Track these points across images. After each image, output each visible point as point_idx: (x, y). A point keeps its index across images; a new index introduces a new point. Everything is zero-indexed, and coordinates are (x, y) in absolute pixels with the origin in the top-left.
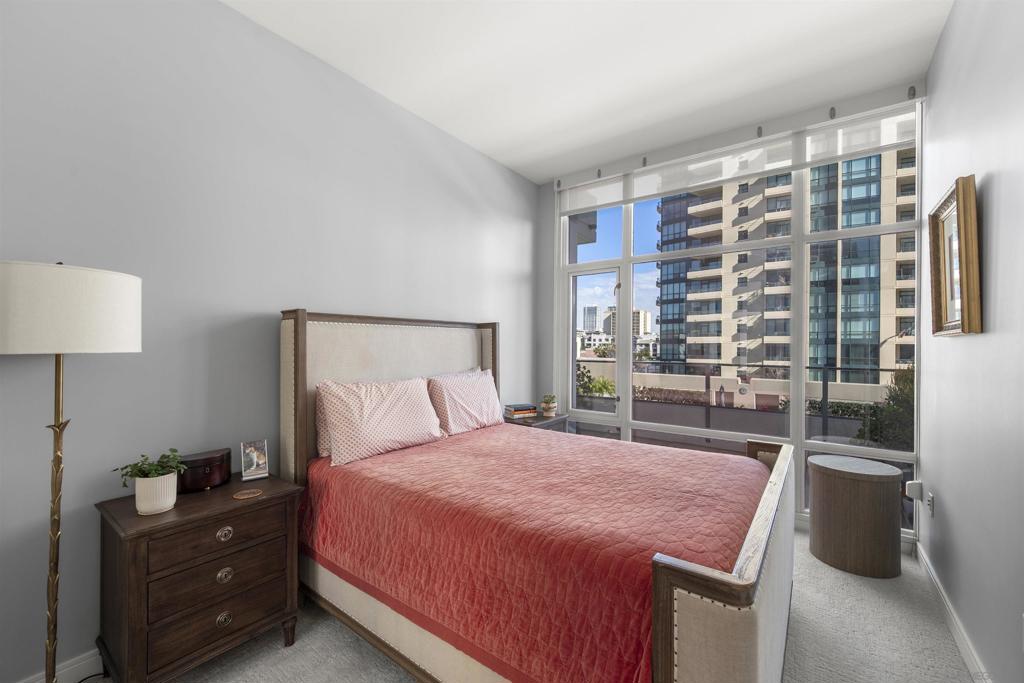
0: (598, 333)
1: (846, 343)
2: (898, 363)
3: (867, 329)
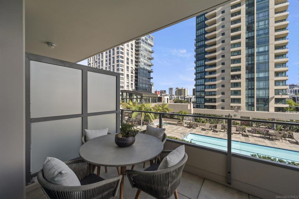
0: (173, 95)
1: (258, 98)
2: (275, 104)
3: (264, 93)
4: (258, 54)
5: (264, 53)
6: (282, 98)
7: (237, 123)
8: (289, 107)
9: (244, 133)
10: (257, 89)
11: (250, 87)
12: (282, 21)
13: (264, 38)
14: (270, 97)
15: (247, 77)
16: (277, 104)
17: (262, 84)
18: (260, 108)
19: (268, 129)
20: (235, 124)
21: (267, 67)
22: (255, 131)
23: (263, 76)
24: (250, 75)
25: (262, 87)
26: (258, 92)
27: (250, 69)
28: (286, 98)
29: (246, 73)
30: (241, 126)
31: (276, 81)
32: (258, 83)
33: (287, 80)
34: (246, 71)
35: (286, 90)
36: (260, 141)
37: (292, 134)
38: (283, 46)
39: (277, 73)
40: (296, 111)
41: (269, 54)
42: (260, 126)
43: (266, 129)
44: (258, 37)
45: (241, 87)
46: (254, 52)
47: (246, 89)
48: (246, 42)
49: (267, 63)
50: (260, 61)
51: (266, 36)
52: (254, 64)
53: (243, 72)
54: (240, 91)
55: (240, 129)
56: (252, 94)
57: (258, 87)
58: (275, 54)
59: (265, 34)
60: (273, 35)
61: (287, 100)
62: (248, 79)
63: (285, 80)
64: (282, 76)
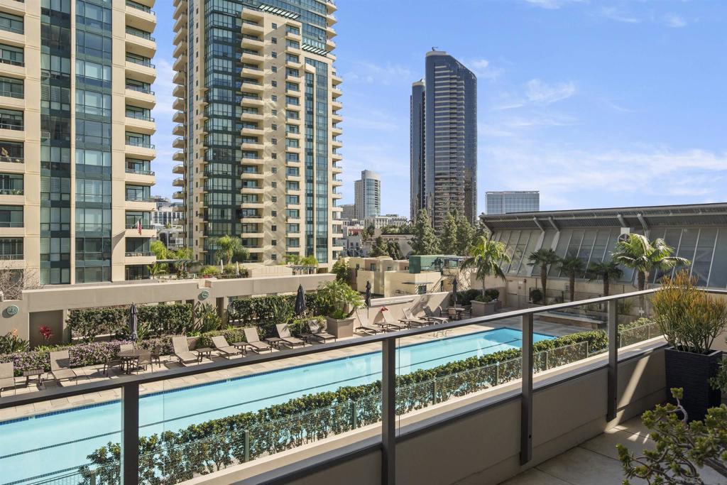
1: (81, 236)
2: (126, 255)
3: (100, 222)
4: (82, 86)
5: (99, 89)
6: (142, 238)
7: (15, 343)
8: (157, 262)
9: (45, 376)
10: (79, 206)
11: (55, 197)
13: (99, 38)
14: (115, 233)
15: (46, 159)
16: (131, 256)
17: (92, 189)
18: (86, 273)
19: (117, 343)
20: (9, 347)
21: (106, 134)
22: (82, 359)
23: (95, 163)
24: (55, 150)
25: (93, 201)
26: (82, 216)
27: (56, 129)
28: (149, 238)
29: (43, 140)
30: (32, 349)
31: (128, 186)
33: (153, 184)
34: (42, 135)
35: (150, 212)
37: (171, 341)
38: (143, 83)
39: (130, 161)
40: (170, 273)
41: (111, 96)
42: (94, 335)
43: (112, 343)
44: (82, 27)
45: (22, 194)
46: (70, 75)
47: (43, 205)
48: (42, 26)
49: (105, 122)
50: (87, 112)
51: (105, 32)
52: (68, 114)
53: (31, 135)
54: (20, 208)
55: (28, 365)
56: (61, 224)
57: (83, 200)
58: (127, 100)
59: (101, 24)
60: (121, 39)
61: (152, 243)
62: (48, 168)
63: (149, 186)
64: (141, 172)
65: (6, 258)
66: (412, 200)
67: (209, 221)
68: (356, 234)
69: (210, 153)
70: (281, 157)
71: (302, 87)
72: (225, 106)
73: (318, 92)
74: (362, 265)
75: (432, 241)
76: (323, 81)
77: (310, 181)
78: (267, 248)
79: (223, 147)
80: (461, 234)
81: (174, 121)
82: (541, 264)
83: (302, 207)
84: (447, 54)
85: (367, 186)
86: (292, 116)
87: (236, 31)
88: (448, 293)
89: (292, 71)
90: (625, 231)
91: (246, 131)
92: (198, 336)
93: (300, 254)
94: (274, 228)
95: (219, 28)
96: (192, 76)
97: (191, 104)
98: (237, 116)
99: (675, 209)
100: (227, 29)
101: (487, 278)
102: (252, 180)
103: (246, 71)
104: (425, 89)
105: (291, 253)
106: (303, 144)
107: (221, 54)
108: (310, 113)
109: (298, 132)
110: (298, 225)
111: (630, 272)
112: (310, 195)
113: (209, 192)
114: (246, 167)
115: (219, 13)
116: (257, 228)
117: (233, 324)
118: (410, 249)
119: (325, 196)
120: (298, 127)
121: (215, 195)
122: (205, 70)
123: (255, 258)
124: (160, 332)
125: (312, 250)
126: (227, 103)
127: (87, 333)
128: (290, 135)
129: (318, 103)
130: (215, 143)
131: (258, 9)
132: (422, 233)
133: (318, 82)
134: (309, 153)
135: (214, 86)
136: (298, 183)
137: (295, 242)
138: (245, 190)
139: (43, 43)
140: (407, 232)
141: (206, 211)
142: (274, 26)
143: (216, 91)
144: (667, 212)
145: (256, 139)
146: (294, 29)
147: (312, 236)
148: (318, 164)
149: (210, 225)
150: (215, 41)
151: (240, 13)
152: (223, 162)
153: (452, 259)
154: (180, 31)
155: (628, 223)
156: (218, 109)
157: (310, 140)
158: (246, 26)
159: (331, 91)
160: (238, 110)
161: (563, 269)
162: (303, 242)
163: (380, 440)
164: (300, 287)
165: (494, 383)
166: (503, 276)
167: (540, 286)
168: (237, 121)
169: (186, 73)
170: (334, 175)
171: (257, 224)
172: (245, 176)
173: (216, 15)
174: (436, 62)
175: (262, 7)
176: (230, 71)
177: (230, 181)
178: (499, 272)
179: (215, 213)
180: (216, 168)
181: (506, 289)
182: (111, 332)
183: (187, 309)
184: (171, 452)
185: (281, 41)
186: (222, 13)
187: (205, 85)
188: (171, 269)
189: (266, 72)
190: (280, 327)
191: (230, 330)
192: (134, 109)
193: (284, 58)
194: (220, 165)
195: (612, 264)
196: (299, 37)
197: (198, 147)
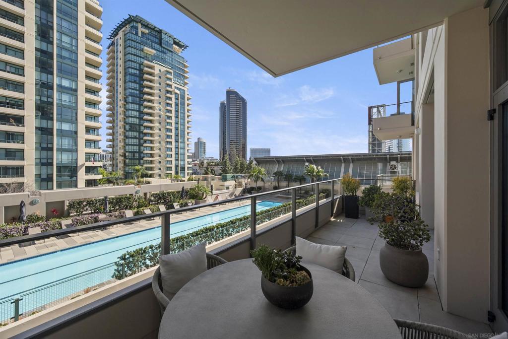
1: (60, 165)
2: (86, 175)
3: (71, 158)
4: (60, 90)
5: (70, 92)
6: (94, 167)
7: (38, 218)
8: (102, 178)
10: (58, 150)
11: (44, 145)
12: (95, 54)
13: (70, 67)
14: (79, 164)
15: (38, 126)
16: (88, 175)
17: (66, 143)
18: (63, 184)
19: (96, 215)
22: (78, 223)
23: (68, 129)
24: (44, 122)
25: (67, 148)
26: (60, 155)
28: (98, 166)
29: (36, 116)
30: (48, 220)
31: (87, 141)
32: (60, 140)
33: (100, 141)
34: (36, 113)
35: (98, 154)
36: (91, 237)
38: (95, 91)
39: (88, 129)
40: (109, 183)
41: (77, 96)
42: (82, 212)
43: (93, 215)
44: (60, 60)
45: (23, 143)
46: (53, 83)
47: (36, 149)
48: (35, 57)
49: (74, 109)
50: (63, 103)
51: (73, 64)
52: (52, 104)
53: (29, 112)
54: (22, 151)
55: (47, 228)
56: (47, 159)
57: (60, 147)
58: (86, 99)
59: (72, 60)
60: (82, 69)
61: (99, 169)
62: (39, 130)
63: (98, 141)
64: (93, 134)
65: (12, 177)
66: (220, 151)
67: (127, 159)
68: (195, 165)
69: (127, 127)
70: (163, 130)
71: (173, 99)
72: (135, 105)
73: (180, 102)
74: (201, 178)
75: (230, 168)
76: (183, 97)
77: (177, 141)
78: (156, 171)
79: (134, 124)
80: (242, 165)
81: (107, 110)
82: (277, 176)
83: (173, 153)
84: (235, 91)
85: (200, 145)
86: (168, 112)
87: (141, 70)
88: (242, 188)
89: (168, 92)
90: (307, 164)
91: (146, 117)
92: (136, 210)
93: (173, 174)
94: (160, 162)
95: (132, 68)
96: (117, 90)
97: (117, 103)
98: (141, 110)
99: (323, 156)
100: (136, 69)
101: (258, 182)
102: (149, 140)
103: (146, 90)
104: (226, 105)
105: (168, 174)
106: (173, 124)
107: (133, 81)
108: (177, 111)
109: (171, 120)
110: (171, 161)
111: (309, 178)
112: (177, 148)
113: (127, 145)
114: (146, 134)
115: (132, 61)
116: (151, 162)
117: (152, 204)
118: (220, 172)
119: (184, 148)
120: (171, 117)
121: (130, 146)
122: (125, 88)
123: (151, 176)
124: (117, 209)
125: (178, 172)
126: (136, 104)
127: (79, 211)
128: (168, 121)
129: (181, 107)
130: (130, 122)
131: (152, 62)
132: (226, 165)
133: (181, 98)
134: (177, 129)
135: (129, 95)
136: (171, 142)
137: (170, 168)
138: (145, 145)
139: (36, 66)
140: (218, 165)
141: (125, 154)
142: (160, 70)
143: (130, 97)
144: (320, 157)
145: (151, 121)
146: (170, 73)
147: (178, 166)
148: (181, 134)
149: (127, 161)
150: (130, 74)
151: (143, 63)
152: (134, 131)
153: (239, 175)
154: (111, 67)
155: (308, 161)
156: (131, 106)
157: (177, 123)
158: (146, 69)
159: (187, 102)
160: (142, 108)
161: (285, 178)
162: (174, 168)
163: (250, 236)
164: (183, 187)
165: (270, 220)
166: (264, 181)
167: (277, 185)
168: (141, 112)
169: (114, 88)
170: (188, 139)
171: (151, 160)
172: (145, 138)
173: (130, 62)
174: (230, 94)
175: (154, 61)
176: (138, 89)
177: (138, 140)
178: (262, 180)
179: (130, 155)
180: (130, 134)
181: (264, 186)
182: (92, 210)
183: (130, 198)
184: (153, 253)
185: (163, 78)
186: (134, 62)
187: (125, 95)
188: (109, 181)
189: (156, 92)
190: (175, 204)
191: (151, 207)
192: (89, 103)
193: (165, 85)
194: (133, 133)
195: (303, 176)
196: (172, 77)
197: (121, 124)
